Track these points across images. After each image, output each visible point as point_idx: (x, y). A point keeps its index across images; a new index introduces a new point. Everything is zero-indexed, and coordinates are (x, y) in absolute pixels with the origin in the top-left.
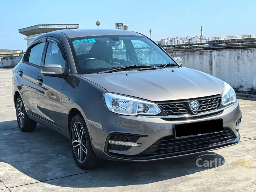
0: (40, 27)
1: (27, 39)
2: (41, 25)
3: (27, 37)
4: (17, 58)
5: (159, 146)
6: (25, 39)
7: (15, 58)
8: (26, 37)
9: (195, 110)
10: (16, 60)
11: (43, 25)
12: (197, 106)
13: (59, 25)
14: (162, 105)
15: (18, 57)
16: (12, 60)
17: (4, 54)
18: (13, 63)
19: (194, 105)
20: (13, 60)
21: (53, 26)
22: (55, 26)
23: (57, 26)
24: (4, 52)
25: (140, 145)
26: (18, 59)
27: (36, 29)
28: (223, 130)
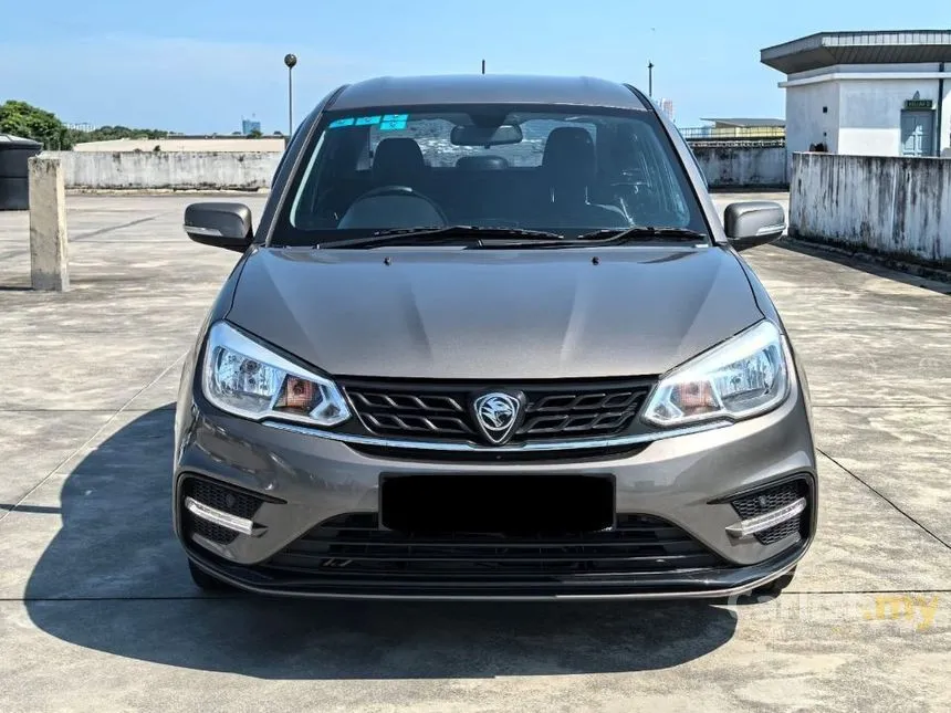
0: (828, 42)
1: (788, 87)
2: (831, 34)
3: (789, 79)
4: (741, 153)
5: (332, 546)
6: (780, 85)
7: (736, 156)
8: (783, 77)
9: (498, 429)
10: (739, 164)
11: (840, 34)
12: (508, 413)
13: (902, 36)
14: (362, 391)
15: (748, 153)
16: (722, 162)
17: (770, 135)
18: (725, 171)
19: (496, 409)
20: (727, 162)
21: (880, 37)
22: (887, 36)
23: (895, 36)
24: (769, 130)
25: (262, 530)
26: (747, 159)
27: (816, 49)
28: (614, 525)
